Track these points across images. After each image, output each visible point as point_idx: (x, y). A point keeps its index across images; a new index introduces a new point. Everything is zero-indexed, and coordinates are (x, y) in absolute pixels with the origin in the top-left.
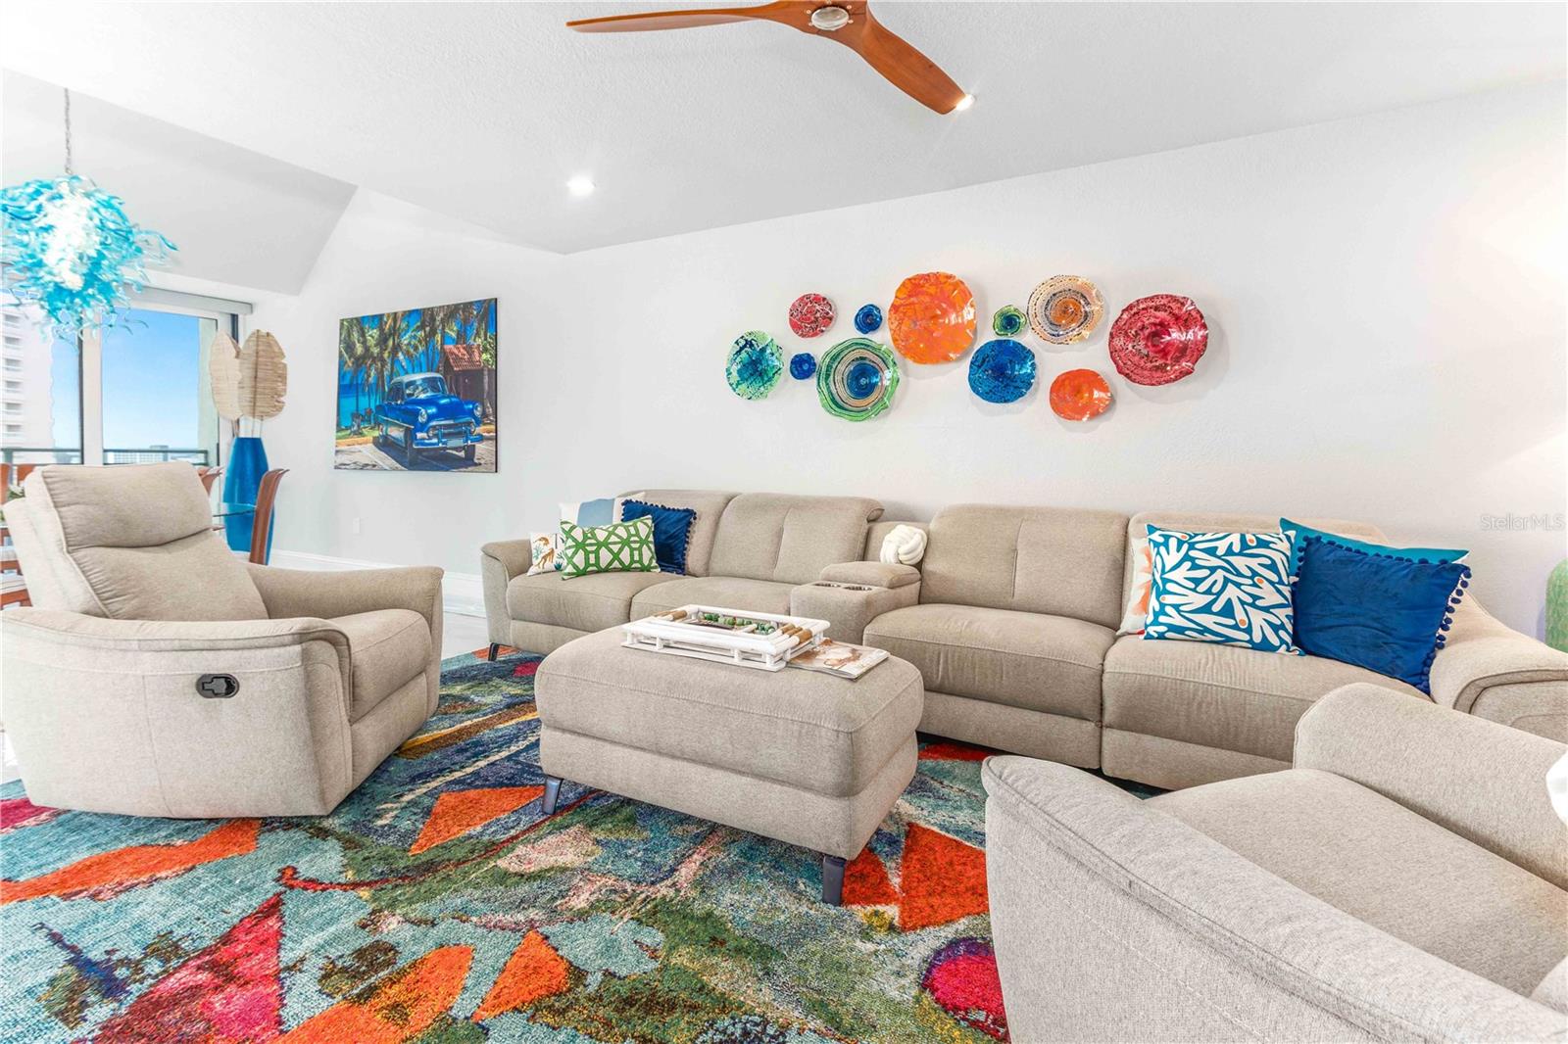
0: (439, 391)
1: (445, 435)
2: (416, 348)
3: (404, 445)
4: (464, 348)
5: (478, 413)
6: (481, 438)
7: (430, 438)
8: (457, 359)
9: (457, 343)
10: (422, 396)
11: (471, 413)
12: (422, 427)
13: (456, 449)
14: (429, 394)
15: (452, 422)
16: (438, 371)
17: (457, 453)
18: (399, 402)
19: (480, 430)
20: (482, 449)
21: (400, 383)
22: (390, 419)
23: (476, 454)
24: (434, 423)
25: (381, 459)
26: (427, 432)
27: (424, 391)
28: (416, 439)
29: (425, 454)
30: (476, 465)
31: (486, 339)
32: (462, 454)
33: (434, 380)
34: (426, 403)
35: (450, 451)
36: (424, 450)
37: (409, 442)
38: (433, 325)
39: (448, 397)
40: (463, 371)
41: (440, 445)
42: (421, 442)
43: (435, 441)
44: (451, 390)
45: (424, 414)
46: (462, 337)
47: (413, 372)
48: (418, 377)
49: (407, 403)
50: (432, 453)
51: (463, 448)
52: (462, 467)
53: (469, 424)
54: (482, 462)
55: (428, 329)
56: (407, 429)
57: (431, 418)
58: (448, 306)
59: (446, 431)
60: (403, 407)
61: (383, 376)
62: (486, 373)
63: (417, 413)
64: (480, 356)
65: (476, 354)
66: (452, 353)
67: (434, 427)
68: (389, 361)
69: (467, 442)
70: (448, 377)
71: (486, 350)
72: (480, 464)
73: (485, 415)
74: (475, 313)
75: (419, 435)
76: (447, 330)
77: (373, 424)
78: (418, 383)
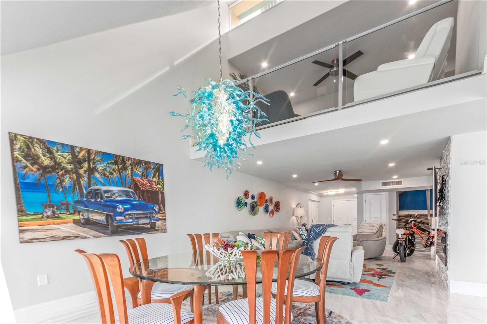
0: (132, 197)
1: (137, 218)
2: (111, 173)
3: (106, 224)
4: (147, 181)
5: (157, 208)
6: (159, 220)
7: (126, 219)
8: (142, 184)
9: (142, 178)
10: (119, 199)
11: (153, 209)
12: (121, 214)
13: (145, 224)
14: (123, 198)
15: (141, 212)
16: (130, 188)
17: (146, 226)
18: (98, 200)
19: (158, 216)
20: (158, 223)
21: (100, 190)
22: (89, 209)
23: (156, 226)
24: (129, 212)
25: (84, 232)
26: (125, 217)
27: (119, 196)
28: (116, 220)
29: (123, 227)
30: (157, 230)
31: (159, 179)
32: (149, 226)
33: (128, 192)
34: (122, 202)
35: (141, 225)
36: (123, 226)
37: (110, 222)
38: (124, 165)
39: (138, 201)
40: (147, 190)
41: (134, 223)
42: (120, 221)
43: (131, 220)
44: (139, 198)
45: (120, 208)
46: (144, 175)
47: (110, 185)
48: (115, 189)
49: (106, 201)
50: (129, 226)
51: (149, 223)
52: (148, 232)
53: (152, 213)
54: (160, 229)
55: (120, 166)
56: (107, 216)
57: (126, 210)
58: (135, 159)
59: (137, 216)
60: (104, 203)
61: (79, 184)
62: (160, 193)
63: (116, 207)
64: (156, 186)
65: (154, 184)
66: (139, 181)
67: (130, 214)
68: (86, 176)
69: (151, 220)
70: (138, 192)
71: (159, 184)
72: (159, 230)
73: (160, 210)
74: (152, 167)
75: (118, 218)
76: (134, 170)
77: (71, 211)
78: (115, 192)
